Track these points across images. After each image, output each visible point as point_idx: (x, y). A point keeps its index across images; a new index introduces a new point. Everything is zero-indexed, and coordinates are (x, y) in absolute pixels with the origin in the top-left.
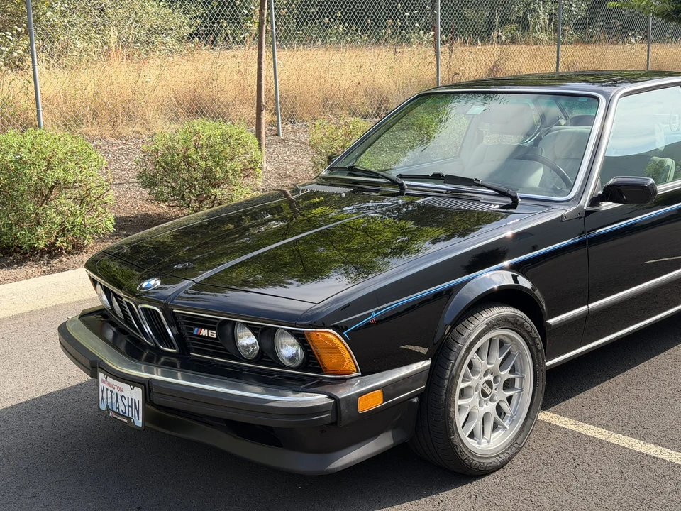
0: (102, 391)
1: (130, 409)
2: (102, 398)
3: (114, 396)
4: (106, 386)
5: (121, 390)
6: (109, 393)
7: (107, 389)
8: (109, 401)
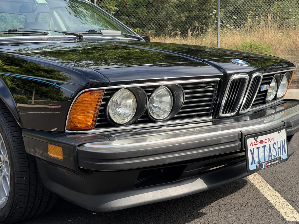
0: (252, 154)
1: (279, 150)
2: (253, 159)
3: (267, 149)
4: (255, 147)
5: (272, 139)
6: (261, 150)
7: (258, 148)
8: (261, 156)
